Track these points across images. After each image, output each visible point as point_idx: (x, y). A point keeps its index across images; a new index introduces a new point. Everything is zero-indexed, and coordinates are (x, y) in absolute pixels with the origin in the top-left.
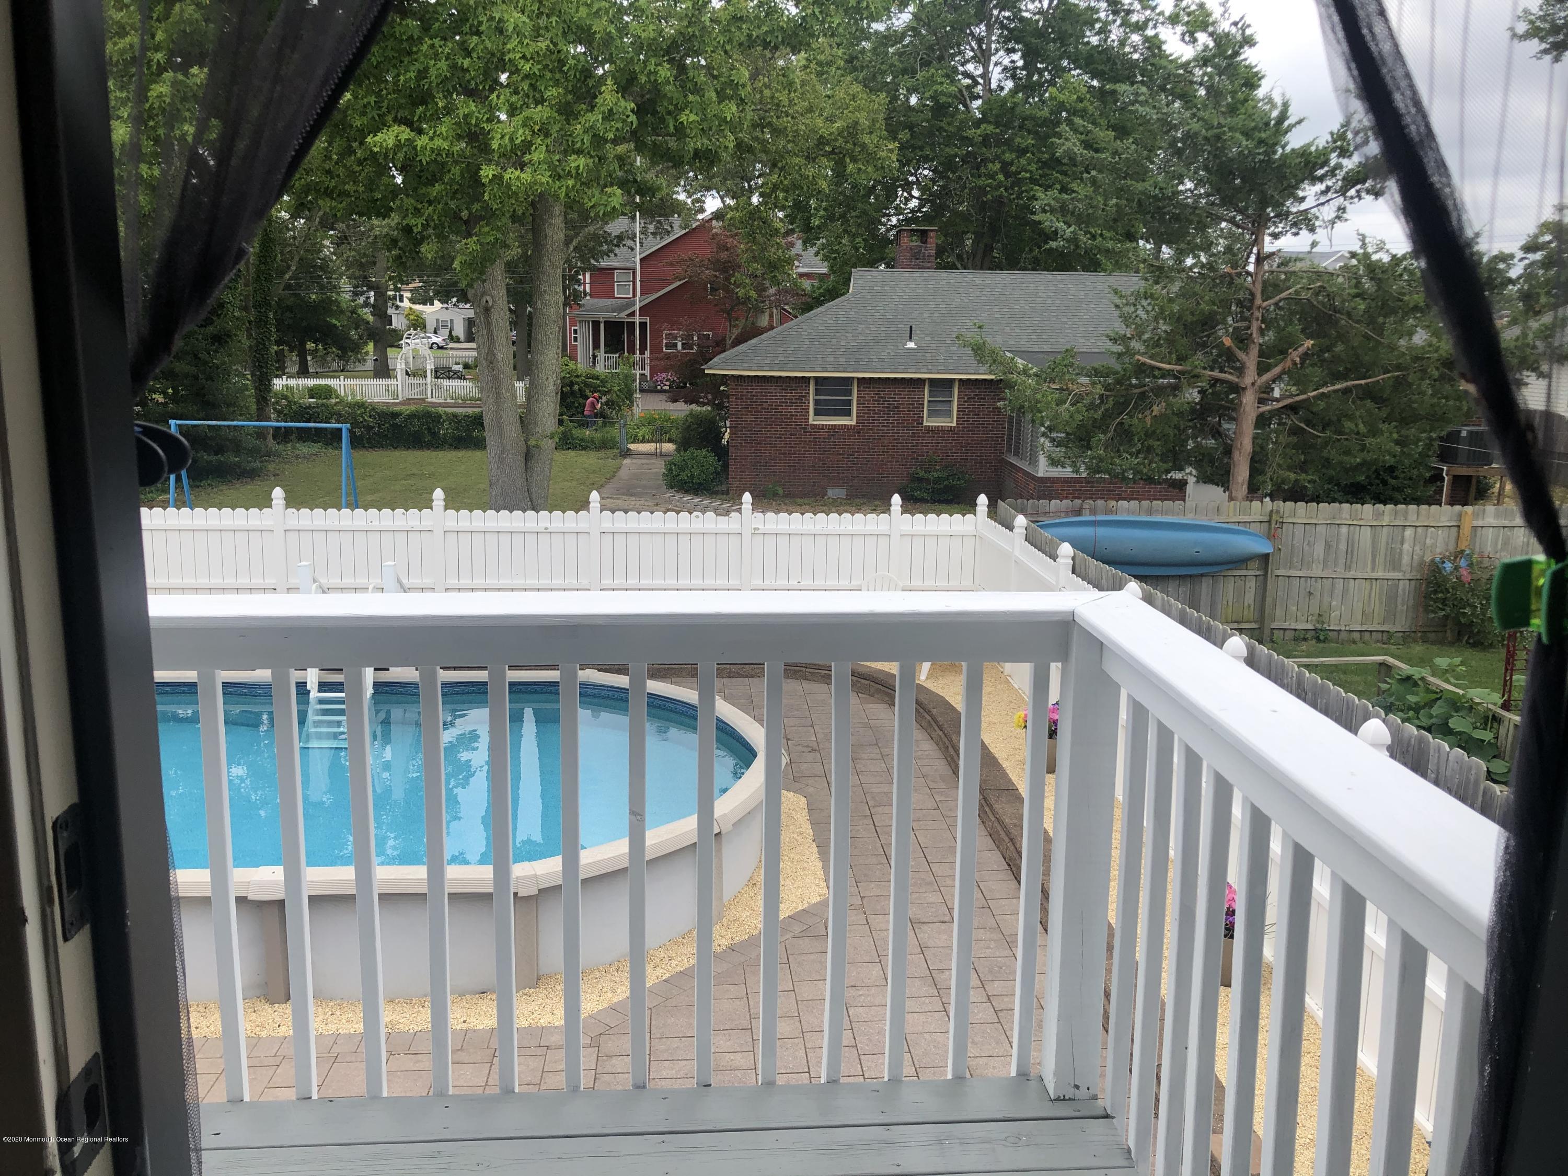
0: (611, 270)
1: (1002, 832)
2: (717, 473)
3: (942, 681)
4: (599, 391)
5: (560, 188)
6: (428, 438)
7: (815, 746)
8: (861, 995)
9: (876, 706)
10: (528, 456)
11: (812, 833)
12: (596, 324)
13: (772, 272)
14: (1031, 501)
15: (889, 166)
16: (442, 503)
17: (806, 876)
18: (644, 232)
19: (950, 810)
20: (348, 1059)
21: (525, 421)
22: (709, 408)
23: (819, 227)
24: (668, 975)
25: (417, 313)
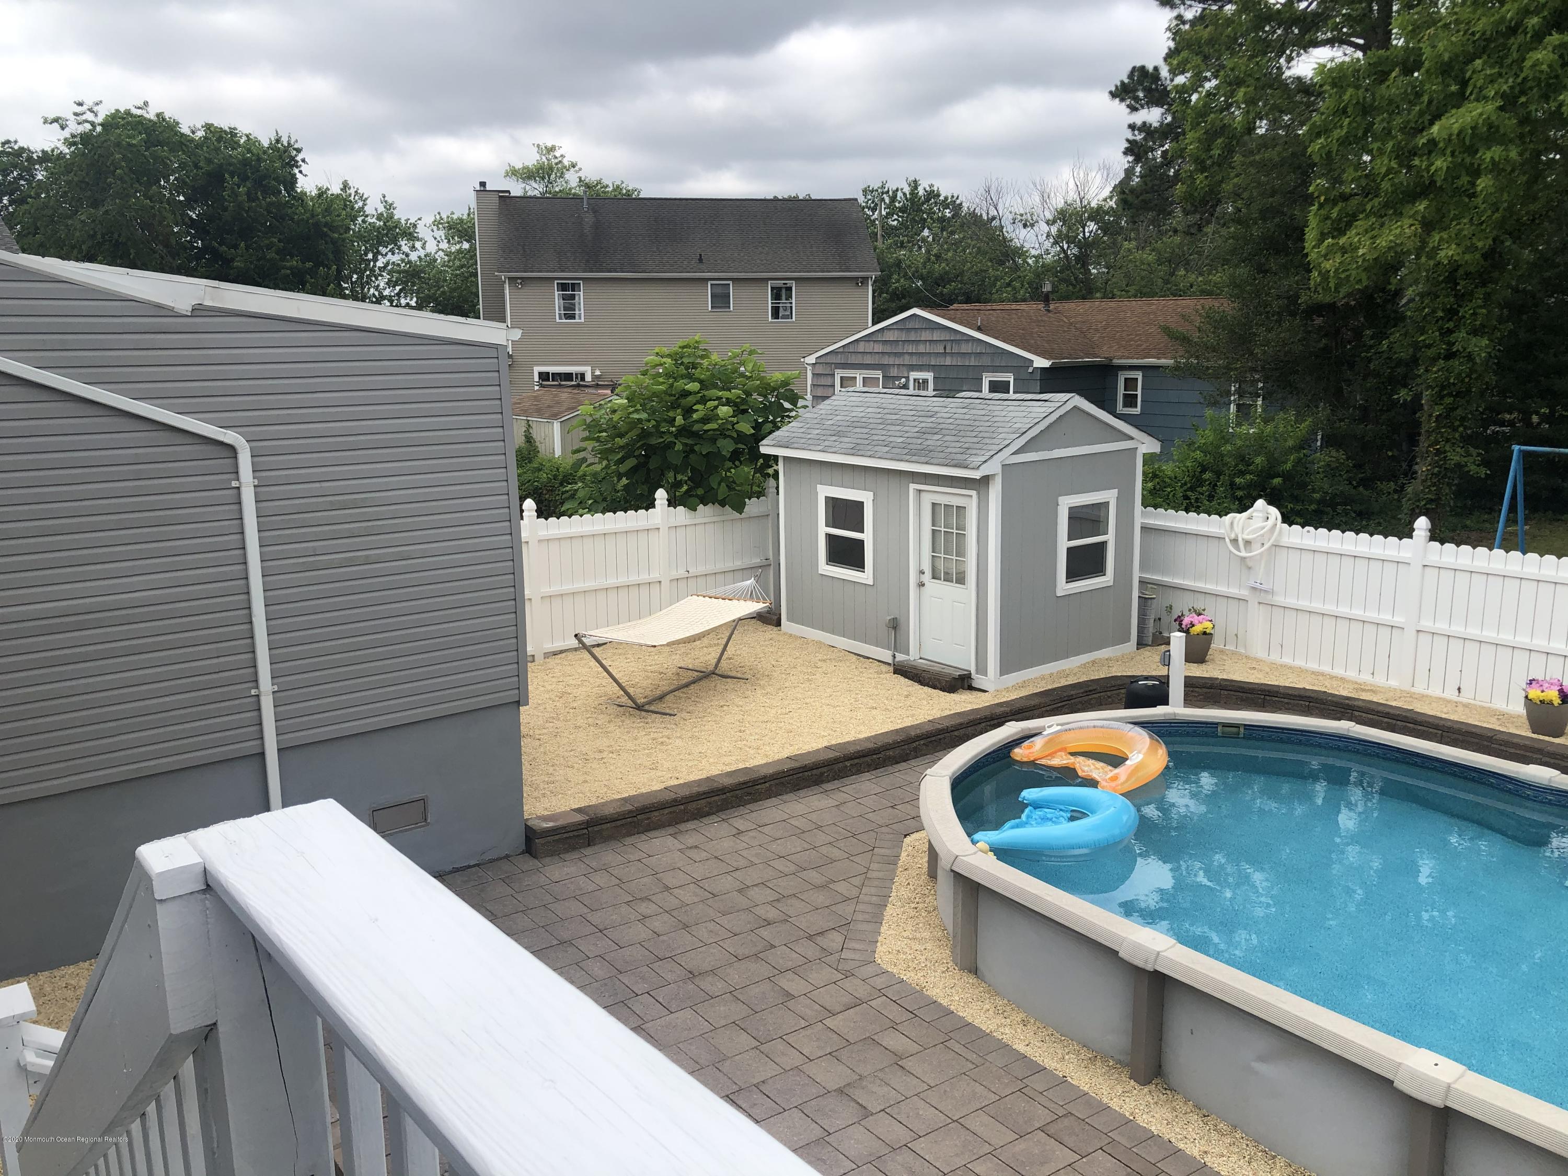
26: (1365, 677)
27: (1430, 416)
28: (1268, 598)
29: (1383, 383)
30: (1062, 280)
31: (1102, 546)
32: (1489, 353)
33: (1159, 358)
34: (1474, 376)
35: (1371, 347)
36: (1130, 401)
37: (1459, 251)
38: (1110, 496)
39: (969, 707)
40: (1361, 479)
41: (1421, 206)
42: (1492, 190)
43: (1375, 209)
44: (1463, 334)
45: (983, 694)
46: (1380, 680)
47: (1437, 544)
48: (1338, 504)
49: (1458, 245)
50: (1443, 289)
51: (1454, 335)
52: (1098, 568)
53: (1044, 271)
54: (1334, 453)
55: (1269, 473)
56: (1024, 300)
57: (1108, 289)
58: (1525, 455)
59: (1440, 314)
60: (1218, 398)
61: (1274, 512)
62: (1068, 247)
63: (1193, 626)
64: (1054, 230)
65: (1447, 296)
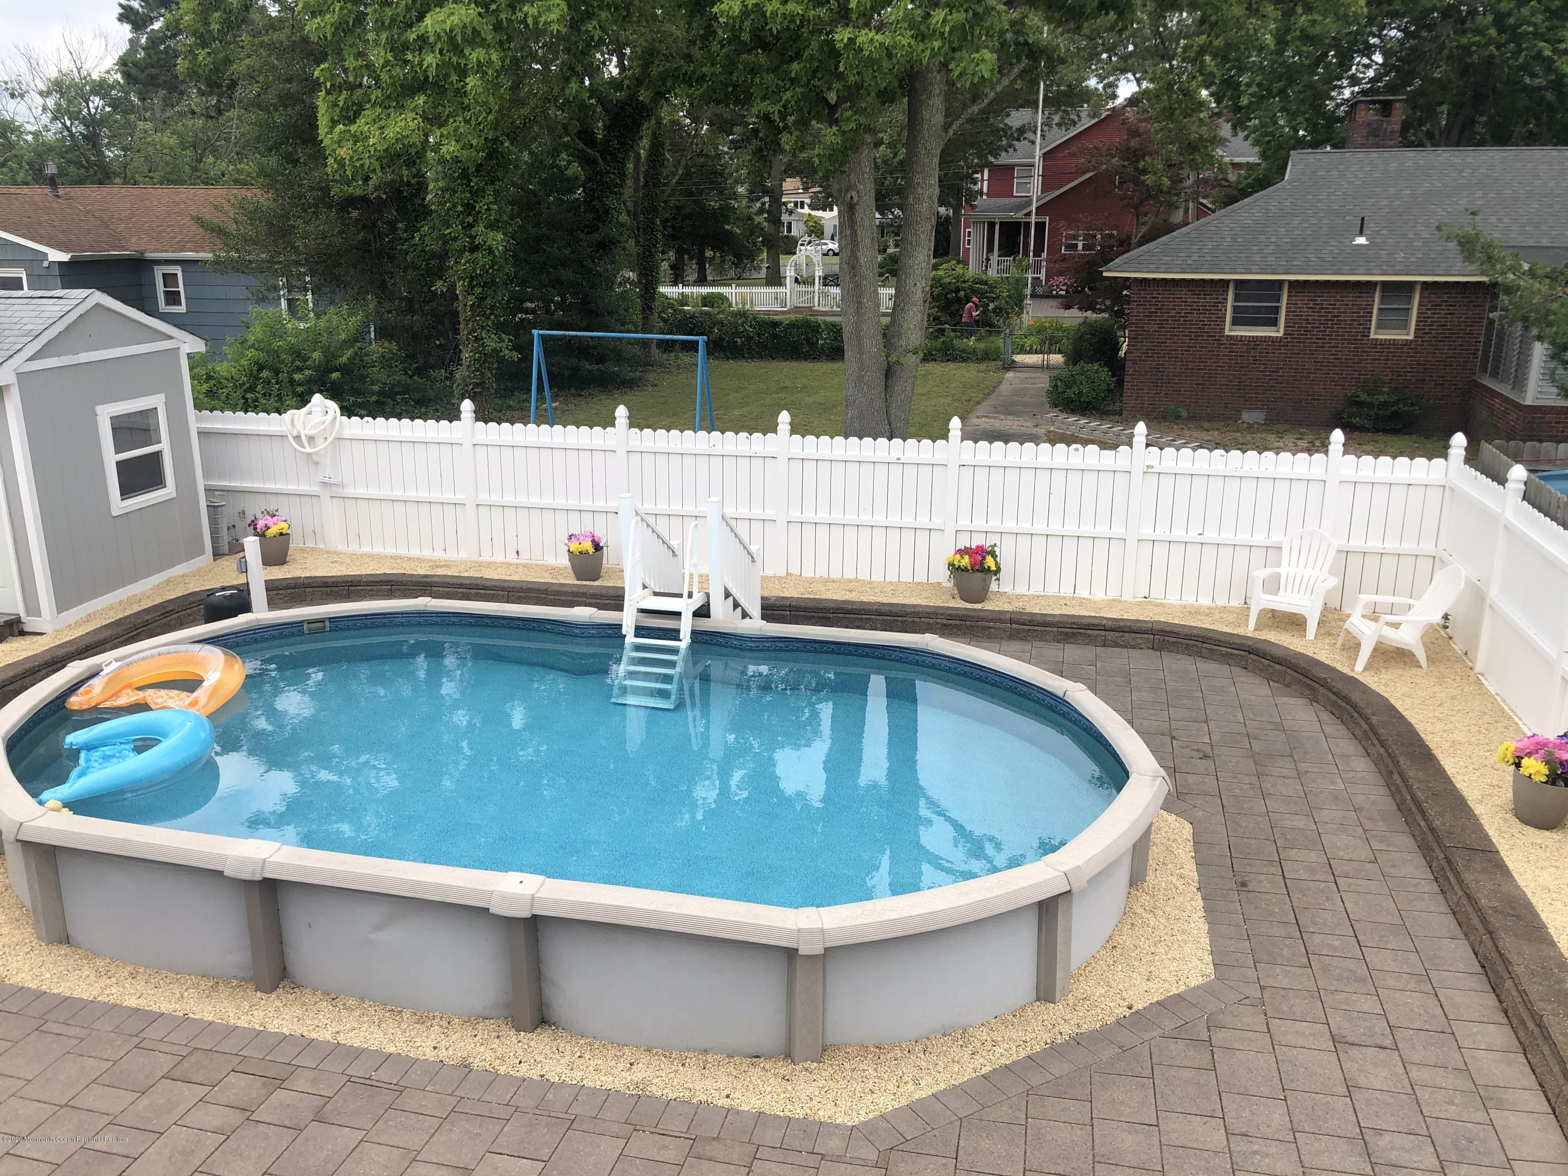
0: (1011, 168)
1: (1473, 916)
2: (1110, 391)
3: (1385, 676)
4: (986, 297)
5: (923, 51)
6: (806, 348)
7: (1208, 749)
8: (1255, 1152)
9: (1292, 701)
10: (889, 373)
11: (1197, 878)
12: (992, 225)
13: (1190, 154)
14: (1529, 444)
15: (1355, 13)
16: (788, 427)
17: (1186, 942)
18: (1047, 123)
19: (1394, 866)
20: (585, 1127)
21: (889, 335)
22: (1107, 316)
23: (1248, 107)
24: (989, 1068)
25: (816, 219)
26: (439, 554)
27: (465, 305)
28: (339, 492)
29: (422, 275)
30: (69, 162)
31: (157, 455)
32: (505, 247)
33: (197, 252)
34: (496, 267)
35: (406, 240)
36: (172, 298)
37: (458, 147)
38: (156, 401)
39: (23, 655)
40: (417, 369)
41: (420, 100)
42: (480, 90)
43: (379, 100)
44: (481, 228)
45: (39, 637)
46: (452, 555)
47: (482, 424)
48: (397, 393)
49: (457, 142)
50: (459, 184)
51: (475, 229)
52: (157, 481)
53: (42, 150)
54: (386, 345)
55: (325, 369)
56: (26, 183)
57: (129, 174)
58: (544, 339)
59: (460, 208)
60: (266, 293)
61: (333, 406)
62: (72, 124)
63: (269, 528)
64: (51, 102)
65: (464, 192)
